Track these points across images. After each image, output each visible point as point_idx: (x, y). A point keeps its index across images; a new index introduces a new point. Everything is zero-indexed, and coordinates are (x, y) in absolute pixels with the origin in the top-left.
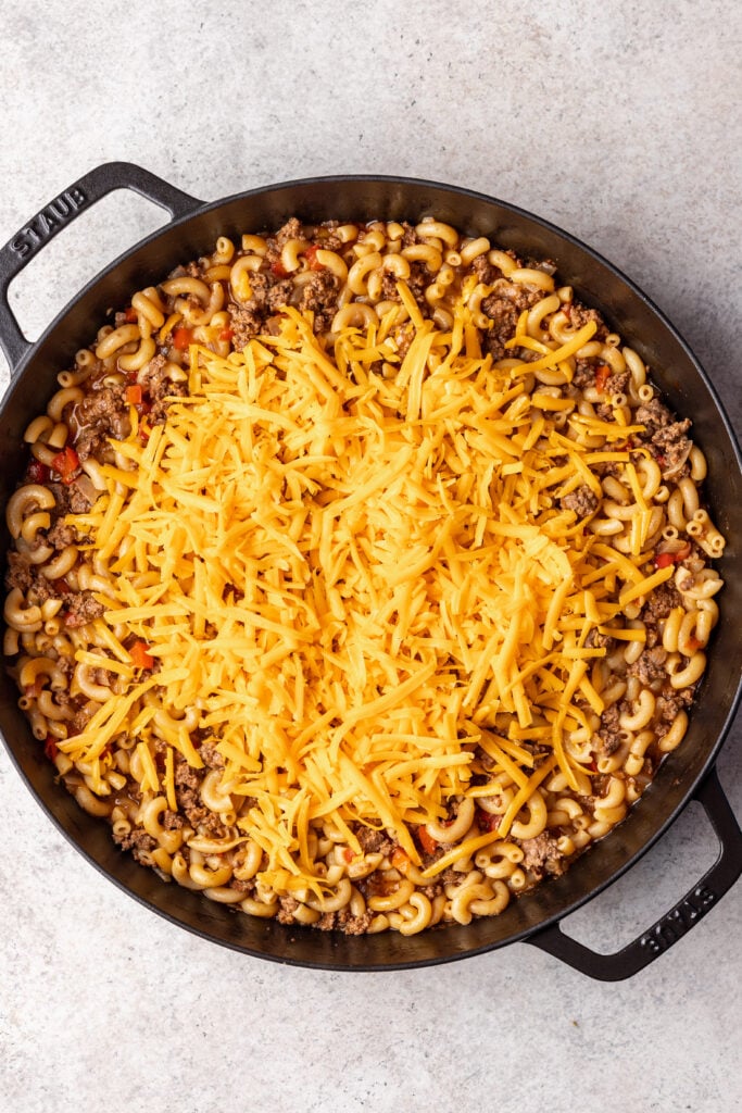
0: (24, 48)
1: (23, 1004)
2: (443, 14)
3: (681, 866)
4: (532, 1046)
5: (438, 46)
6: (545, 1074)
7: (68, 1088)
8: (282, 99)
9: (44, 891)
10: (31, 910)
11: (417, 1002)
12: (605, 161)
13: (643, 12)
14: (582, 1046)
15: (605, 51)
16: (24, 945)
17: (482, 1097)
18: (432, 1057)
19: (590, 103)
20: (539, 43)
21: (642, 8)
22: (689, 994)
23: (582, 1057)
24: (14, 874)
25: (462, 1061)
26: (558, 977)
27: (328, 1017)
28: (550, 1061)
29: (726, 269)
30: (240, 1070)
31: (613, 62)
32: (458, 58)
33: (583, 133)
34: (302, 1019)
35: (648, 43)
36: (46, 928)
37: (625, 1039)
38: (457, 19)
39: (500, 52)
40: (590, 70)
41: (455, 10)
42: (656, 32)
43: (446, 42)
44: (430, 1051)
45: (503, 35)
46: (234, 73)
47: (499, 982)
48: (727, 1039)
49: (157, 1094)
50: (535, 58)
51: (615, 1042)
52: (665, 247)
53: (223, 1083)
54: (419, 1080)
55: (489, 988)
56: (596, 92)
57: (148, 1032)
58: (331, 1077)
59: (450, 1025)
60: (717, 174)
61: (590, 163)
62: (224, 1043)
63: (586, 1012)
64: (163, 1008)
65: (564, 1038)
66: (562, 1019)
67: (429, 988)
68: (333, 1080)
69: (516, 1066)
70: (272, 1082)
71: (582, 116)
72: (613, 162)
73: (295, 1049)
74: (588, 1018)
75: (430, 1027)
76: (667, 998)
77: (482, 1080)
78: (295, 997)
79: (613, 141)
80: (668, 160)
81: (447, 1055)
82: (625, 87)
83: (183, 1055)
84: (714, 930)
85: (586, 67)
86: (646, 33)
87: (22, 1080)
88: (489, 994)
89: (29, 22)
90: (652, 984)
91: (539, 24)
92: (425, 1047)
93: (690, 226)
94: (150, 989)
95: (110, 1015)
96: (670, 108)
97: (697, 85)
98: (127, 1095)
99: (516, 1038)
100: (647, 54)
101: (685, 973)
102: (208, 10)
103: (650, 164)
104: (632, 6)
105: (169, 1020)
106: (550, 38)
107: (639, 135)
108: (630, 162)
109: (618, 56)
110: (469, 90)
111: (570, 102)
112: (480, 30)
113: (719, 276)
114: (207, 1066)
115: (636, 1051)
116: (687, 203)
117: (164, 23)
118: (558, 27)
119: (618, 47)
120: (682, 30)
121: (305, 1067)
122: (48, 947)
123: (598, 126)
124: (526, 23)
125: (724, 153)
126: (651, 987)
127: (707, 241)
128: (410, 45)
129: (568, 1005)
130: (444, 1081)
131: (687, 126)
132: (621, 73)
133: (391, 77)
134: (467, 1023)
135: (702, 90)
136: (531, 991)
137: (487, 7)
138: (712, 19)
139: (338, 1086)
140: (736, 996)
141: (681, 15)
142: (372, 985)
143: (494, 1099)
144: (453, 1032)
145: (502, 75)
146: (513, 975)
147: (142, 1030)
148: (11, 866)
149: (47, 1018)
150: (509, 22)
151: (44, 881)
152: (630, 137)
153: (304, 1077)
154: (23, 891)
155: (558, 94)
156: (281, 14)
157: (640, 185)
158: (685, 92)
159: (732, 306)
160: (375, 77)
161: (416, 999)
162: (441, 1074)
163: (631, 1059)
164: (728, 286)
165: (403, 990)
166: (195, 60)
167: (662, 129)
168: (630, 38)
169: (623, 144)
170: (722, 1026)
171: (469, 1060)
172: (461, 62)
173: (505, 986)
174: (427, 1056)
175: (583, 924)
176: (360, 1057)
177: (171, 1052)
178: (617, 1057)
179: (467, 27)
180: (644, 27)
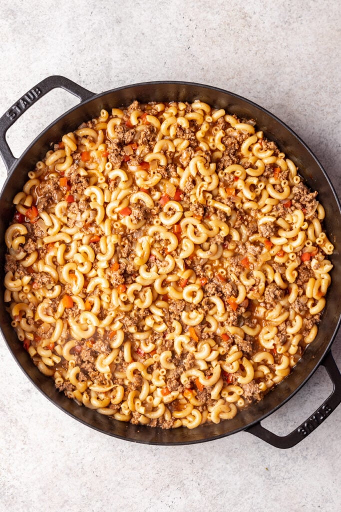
0: (10, 23)
1: (13, 463)
2: (202, 7)
3: (314, 396)
4: (247, 480)
5: (200, 22)
6: (253, 492)
7: (34, 502)
8: (129, 47)
9: (22, 411)
10: (16, 419)
11: (194, 460)
12: (276, 74)
13: (293, 6)
14: (270, 479)
15: (276, 24)
16: (13, 436)
17: (225, 504)
18: (201, 485)
19: (269, 47)
20: (246, 20)
21: (293, 4)
22: (319, 455)
23: (270, 484)
24: (9, 403)
25: (215, 487)
26: (258, 448)
27: (154, 468)
28: (256, 486)
29: (332, 123)
30: (113, 492)
31: (279, 29)
32: (209, 27)
33: (266, 61)
34: (142, 468)
35: (295, 20)
36: (23, 428)
37: (290, 476)
38: (208, 9)
39: (228, 24)
40: (269, 32)
41: (207, 5)
42: (299, 15)
43: (204, 20)
44: (200, 482)
45: (229, 16)
46: (107, 34)
47: (232, 450)
48: (336, 475)
49: (75, 504)
50: (244, 27)
51: (285, 477)
52: (304, 113)
53: (106, 498)
54: (195, 496)
55: (227, 453)
56: (272, 43)
57: (71, 475)
58: (155, 495)
59: (210, 470)
60: (327, 80)
61: (269, 75)
62: (106, 480)
63: (271, 464)
64: (78, 464)
65: (262, 476)
66: (261, 467)
67: (200, 454)
69: (240, 489)
70: (128, 498)
71: (266, 53)
72: (280, 74)
73: (138, 482)
74: (273, 466)
75: (200, 471)
76: (309, 457)
77: (224, 496)
78: (138, 459)
79: (280, 65)
80: (305, 73)
81: (208, 484)
82: (285, 40)
83: (87, 486)
84: (330, 425)
85: (267, 31)
86: (294, 16)
88: (227, 456)
89: (12, 11)
90: (302, 450)
91: (246, 11)
92: (198, 480)
93: (315, 103)
94: (71, 455)
95: (53, 468)
96: (306, 49)
97: (318, 39)
98: (61, 504)
99: (240, 476)
100: (295, 25)
101: (317, 445)
102: (95, 6)
103: (297, 75)
104: (288, 3)
105: (81, 470)
106: (251, 18)
107: (292, 62)
108: (288, 74)
109: (282, 26)
110: (214, 42)
111: (260, 47)
112: (219, 14)
113: (329, 126)
114: (98, 491)
115: (295, 481)
116: (314, 93)
117: (74, 12)
118: (255, 13)
119: (282, 22)
120: (311, 14)
121: (143, 490)
122: (24, 436)
123: (273, 58)
124: (240, 11)
125: (330, 70)
126: (301, 452)
127: (323, 110)
128: (187, 22)
129: (264, 460)
130: (207, 496)
131: (314, 58)
132: (283, 34)
133: (178, 36)
134: (217, 469)
135: (320, 41)
136: (247, 455)
137: (222, 4)
138: (325, 9)
139: (158, 499)
141: (310, 7)
142: (174, 452)
143: (230, 504)
144: (210, 473)
145: (229, 35)
146: (238, 447)
147: (68, 475)
148: (7, 399)
149: (24, 470)
150: (232, 10)
151: (22, 406)
152: (287, 63)
153: (143, 495)
154: (13, 411)
155: (255, 43)
156: (128, 7)
157: (292, 85)
158: (313, 42)
159: (335, 140)
160: (172, 36)
161: (194, 458)
162: (206, 493)
163: (293, 485)
164: (333, 130)
165: (188, 454)
166: (89, 29)
167: (302, 59)
168: (287, 18)
169: (285, 66)
170: (334, 469)
171: (218, 486)
172: (210, 29)
173: (235, 452)
174: (199, 485)
175: (270, 423)
176: (169, 486)
177: (81, 484)
178: (286, 484)
179: (213, 13)
180: (293, 13)
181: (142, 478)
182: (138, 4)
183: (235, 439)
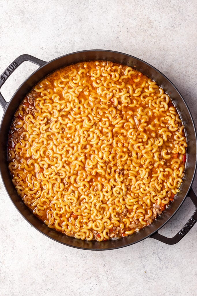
0: (21, 18)
1: (6, 259)
2: (127, 16)
4: (134, 277)
5: (125, 24)
6: (137, 284)
7: (16, 281)
8: (85, 35)
9: (13, 231)
10: (9, 235)
11: (106, 264)
12: (165, 55)
14: (147, 278)
15: (167, 27)
16: (7, 244)
17: (121, 289)
18: (108, 278)
19: (162, 40)
20: (150, 24)
21: (176, 17)
22: (175, 266)
23: (147, 281)
24: (6, 226)
25: (116, 280)
26: (142, 260)
27: (83, 267)
28: (139, 281)
29: (194, 84)
30: (60, 279)
31: (168, 30)
32: (130, 27)
33: (160, 48)
34: (76, 267)
35: (177, 26)
36: (13, 240)
37: (158, 277)
38: (130, 17)
39: (140, 26)
40: (163, 32)
41: (130, 15)
42: (180, 23)
43: (127, 22)
44: (108, 277)
45: (141, 22)
46: (73, 27)
48: (183, 278)
49: (39, 284)
50: (149, 28)
51: (155, 277)
52: (179, 77)
53: (56, 282)
54: (105, 284)
55: (124, 262)
56: (164, 38)
57: (37, 268)
58: (83, 282)
59: (114, 271)
60: (193, 60)
61: (161, 55)
62: (56, 272)
63: (148, 269)
64: (41, 262)
65: (142, 275)
66: (142, 271)
67: (109, 261)
68: (83, 283)
69: (130, 282)
70: (68, 283)
71: (160, 43)
72: (167, 55)
73: (74, 274)
74: (149, 271)
75: (109, 271)
76: (169, 267)
77: (121, 285)
78: (75, 262)
79: (167, 50)
80: (181, 56)
81: (113, 278)
82: (171, 37)
83: (45, 275)
84: (182, 251)
86: (177, 23)
87: (5, 278)
88: (124, 263)
89: (23, 11)
90: (165, 263)
91: (150, 19)
92: (107, 276)
93: (185, 72)
94: (38, 257)
95: (28, 263)
96: (182, 42)
97: (189, 37)
98: (31, 284)
99: (130, 275)
100: (177, 29)
101: (174, 261)
102: (68, 11)
103: (176, 56)
105: (43, 266)
106: (153, 23)
107: (174, 49)
108: (171, 56)
109: (170, 29)
110: (132, 35)
111: (157, 40)
112: (136, 20)
113: (192, 85)
114: (52, 278)
115: (160, 280)
116: (185, 67)
117: (57, 14)
118: (155, 21)
119: (170, 27)
120: (186, 23)
121: (76, 279)
122: (13, 245)
123: (164, 46)
124: (147, 19)
125: (195, 55)
126: (165, 264)
127: (190, 76)
128: (118, 23)
129: (144, 267)
130: (111, 285)
131: (186, 48)
132: (171, 33)
133: (113, 31)
134: (118, 270)
135: (191, 39)
136: (135, 263)
137: (138, 15)
138: (194, 21)
139: (84, 285)
140: (186, 267)
141: (186, 19)
142: (95, 259)
143: (124, 290)
144: (114, 272)
145: (141, 32)
146: (130, 259)
147: (36, 268)
148: (5, 224)
150: (143, 19)
151: (13, 228)
152: (172, 49)
153: (76, 282)
154: (8, 230)
155: (154, 37)
156: (86, 13)
157: (174, 61)
158: (186, 39)
159: (195, 93)
160: (109, 30)
162: (111, 283)
163: (159, 282)
164: (194, 88)
165: (102, 261)
166: (64, 23)
167: (180, 48)
168: (173, 24)
169: (170, 51)
170: (182, 275)
171: (118, 280)
172: (130, 28)
173: (128, 261)
174: (107, 278)
175: (149, 247)
176: (91, 277)
177: (43, 273)
178: (156, 281)
179: (133, 19)
180: (177, 22)
181: (76, 272)
182: (92, 11)
183: (129, 254)
